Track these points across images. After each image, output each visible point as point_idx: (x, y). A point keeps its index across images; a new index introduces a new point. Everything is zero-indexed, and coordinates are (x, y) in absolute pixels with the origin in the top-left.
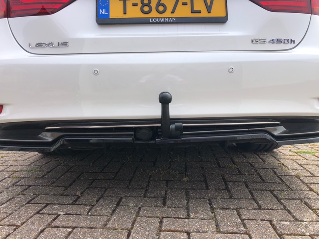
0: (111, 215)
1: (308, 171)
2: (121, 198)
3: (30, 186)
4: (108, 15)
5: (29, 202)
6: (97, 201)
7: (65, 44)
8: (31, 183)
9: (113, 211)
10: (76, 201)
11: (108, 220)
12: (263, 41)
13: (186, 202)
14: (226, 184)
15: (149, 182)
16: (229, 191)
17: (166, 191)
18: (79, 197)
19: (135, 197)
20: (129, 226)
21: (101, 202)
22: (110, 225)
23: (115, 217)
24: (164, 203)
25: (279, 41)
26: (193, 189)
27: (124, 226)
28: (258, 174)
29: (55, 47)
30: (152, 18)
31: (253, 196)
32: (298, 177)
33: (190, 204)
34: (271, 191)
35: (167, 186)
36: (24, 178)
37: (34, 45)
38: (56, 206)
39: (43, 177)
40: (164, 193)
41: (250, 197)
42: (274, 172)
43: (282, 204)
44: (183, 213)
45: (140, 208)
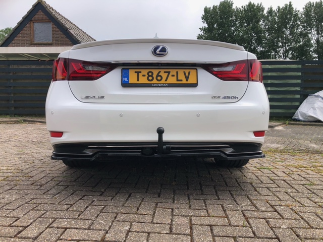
0: (126, 201)
1: (260, 180)
2: (131, 193)
3: (68, 186)
4: (128, 81)
5: (72, 194)
6: (116, 194)
7: (103, 97)
8: (68, 184)
9: (127, 199)
10: (102, 194)
11: (125, 203)
12: (219, 97)
13: (173, 196)
14: (201, 187)
15: (149, 185)
16: (202, 191)
17: (161, 190)
18: (103, 193)
19: (140, 193)
20: (138, 206)
21: (118, 195)
22: (126, 205)
23: (129, 202)
24: (159, 196)
25: (229, 98)
26: (178, 189)
27: (135, 206)
28: (225, 181)
29: (97, 99)
30: (154, 84)
31: (217, 193)
32: (251, 184)
33: (175, 197)
34: (229, 191)
35: (161, 187)
36: (62, 181)
37: (84, 97)
38: (90, 197)
39: (75, 181)
40: (159, 191)
41: (215, 193)
42: (237, 180)
43: (233, 197)
44: (171, 201)
45: (143, 198)
